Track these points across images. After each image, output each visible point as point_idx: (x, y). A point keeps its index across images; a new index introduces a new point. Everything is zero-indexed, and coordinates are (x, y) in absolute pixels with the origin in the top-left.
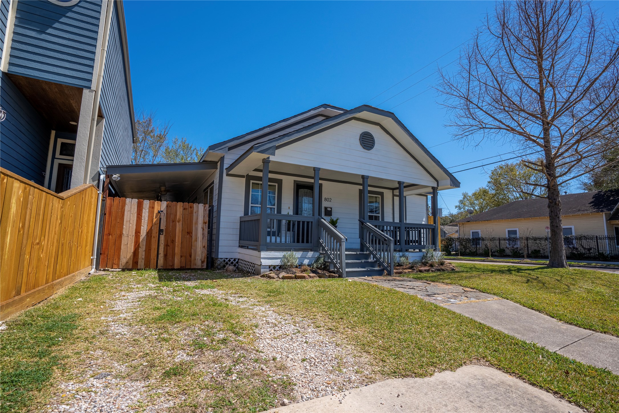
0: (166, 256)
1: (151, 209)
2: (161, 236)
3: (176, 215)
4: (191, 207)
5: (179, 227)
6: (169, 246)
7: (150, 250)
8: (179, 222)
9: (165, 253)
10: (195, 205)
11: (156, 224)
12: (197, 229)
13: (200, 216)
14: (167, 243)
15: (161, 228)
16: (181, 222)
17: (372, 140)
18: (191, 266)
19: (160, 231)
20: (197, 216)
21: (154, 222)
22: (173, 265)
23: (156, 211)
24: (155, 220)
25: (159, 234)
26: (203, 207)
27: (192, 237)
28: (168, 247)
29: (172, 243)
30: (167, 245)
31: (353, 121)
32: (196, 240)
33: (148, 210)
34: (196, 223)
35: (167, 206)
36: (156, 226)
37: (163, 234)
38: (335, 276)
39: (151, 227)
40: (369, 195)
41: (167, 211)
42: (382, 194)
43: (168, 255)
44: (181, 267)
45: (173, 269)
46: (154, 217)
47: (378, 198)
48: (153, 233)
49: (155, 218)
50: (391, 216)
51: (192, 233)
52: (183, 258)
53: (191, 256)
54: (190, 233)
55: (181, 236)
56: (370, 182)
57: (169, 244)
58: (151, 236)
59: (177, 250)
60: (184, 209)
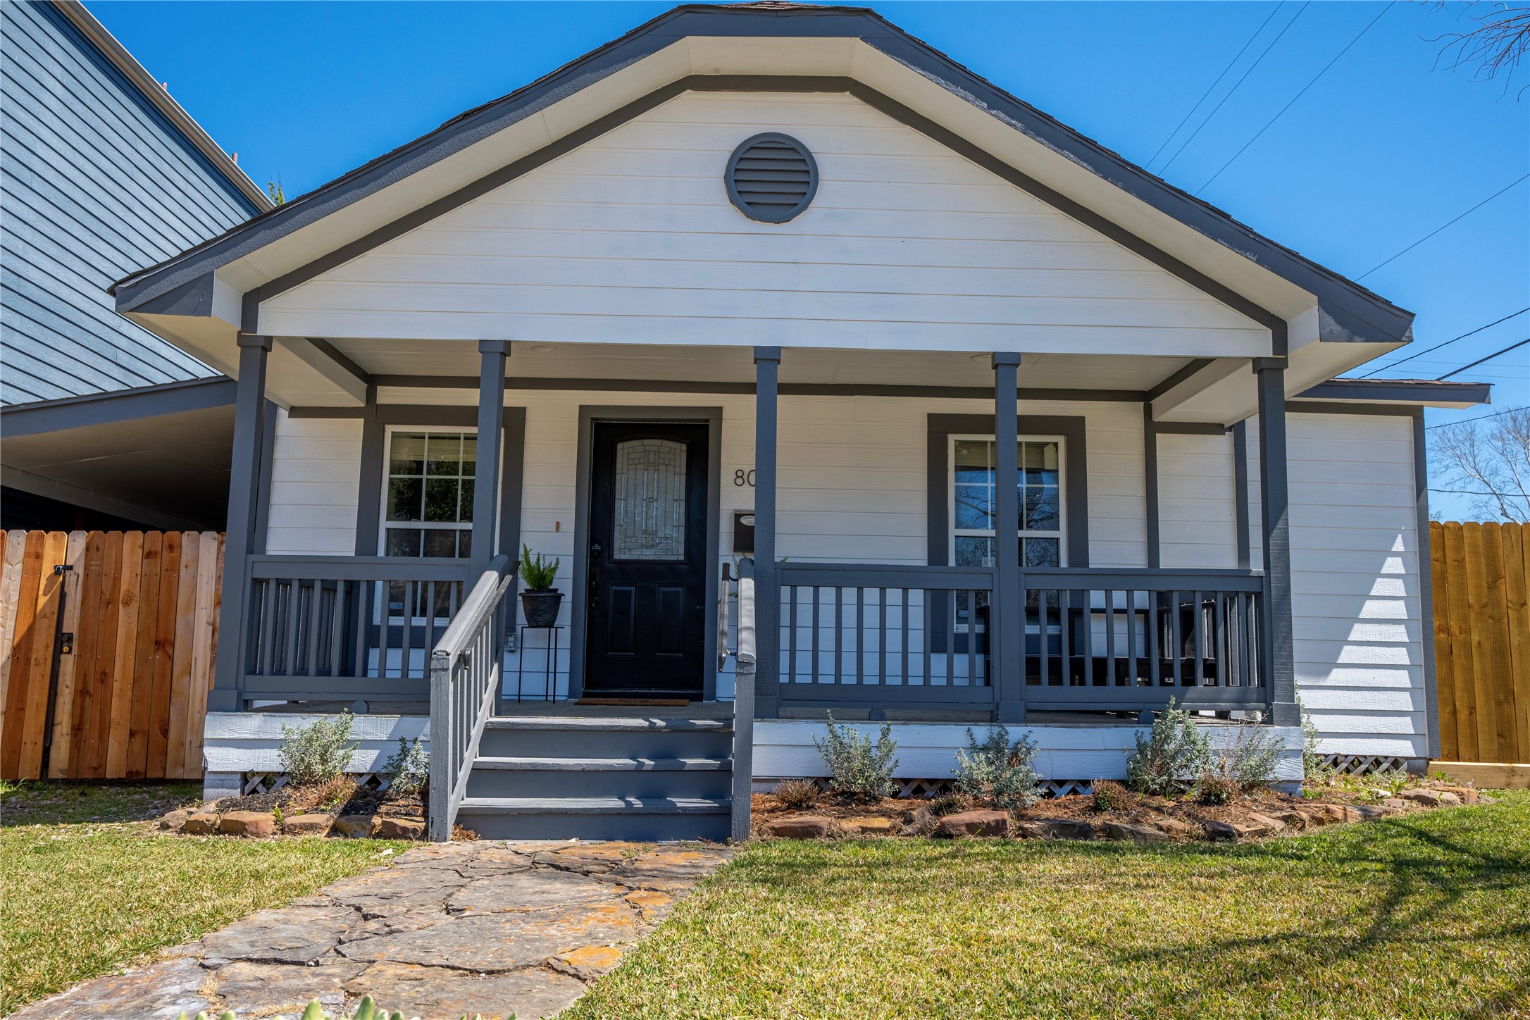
0: (77, 730)
1: (31, 561)
2: (63, 657)
3: (117, 580)
4: (171, 548)
5: (127, 621)
6: (91, 695)
7: (23, 709)
8: (126, 604)
9: (77, 722)
10: (187, 539)
11: (45, 616)
12: (191, 630)
13: (205, 579)
14: (85, 683)
15: (65, 631)
16: (134, 607)
17: (801, 167)
18: (164, 770)
19: (61, 640)
20: (195, 578)
21: (40, 606)
22: (102, 765)
23: (47, 570)
24: (42, 601)
25: (58, 652)
26: (215, 545)
27: (171, 658)
28: (87, 699)
29: (102, 682)
30: (82, 692)
31: (688, 95)
32: (188, 672)
33: (19, 567)
34: (192, 605)
35: (87, 549)
36: (46, 622)
37: (70, 652)
38: (405, 829)
39: (31, 629)
40: (1021, 438)
41: (87, 567)
42: (1074, 430)
43: (86, 727)
44: (130, 773)
45: (101, 782)
46: (41, 592)
47: (1048, 451)
48: (35, 646)
49: (45, 594)
50: (1138, 535)
51: (173, 645)
52: (138, 740)
53: (165, 732)
54: (164, 644)
55: (132, 657)
56: (1024, 378)
57: (91, 688)
58: (28, 660)
59: (119, 709)
60: (149, 555)
